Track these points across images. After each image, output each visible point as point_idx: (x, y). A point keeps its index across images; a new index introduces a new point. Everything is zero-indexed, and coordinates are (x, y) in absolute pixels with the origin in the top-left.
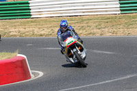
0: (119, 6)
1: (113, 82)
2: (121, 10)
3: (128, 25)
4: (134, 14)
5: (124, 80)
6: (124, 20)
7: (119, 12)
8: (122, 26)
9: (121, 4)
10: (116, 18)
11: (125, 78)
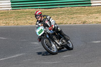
0: (10, 4)
1: (6, 60)
2: (12, 7)
3: (17, 18)
4: (22, 10)
5: (14, 58)
6: (14, 14)
7: (11, 9)
8: (12, 19)
9: (12, 2)
10: (8, 12)
11: (14, 56)
